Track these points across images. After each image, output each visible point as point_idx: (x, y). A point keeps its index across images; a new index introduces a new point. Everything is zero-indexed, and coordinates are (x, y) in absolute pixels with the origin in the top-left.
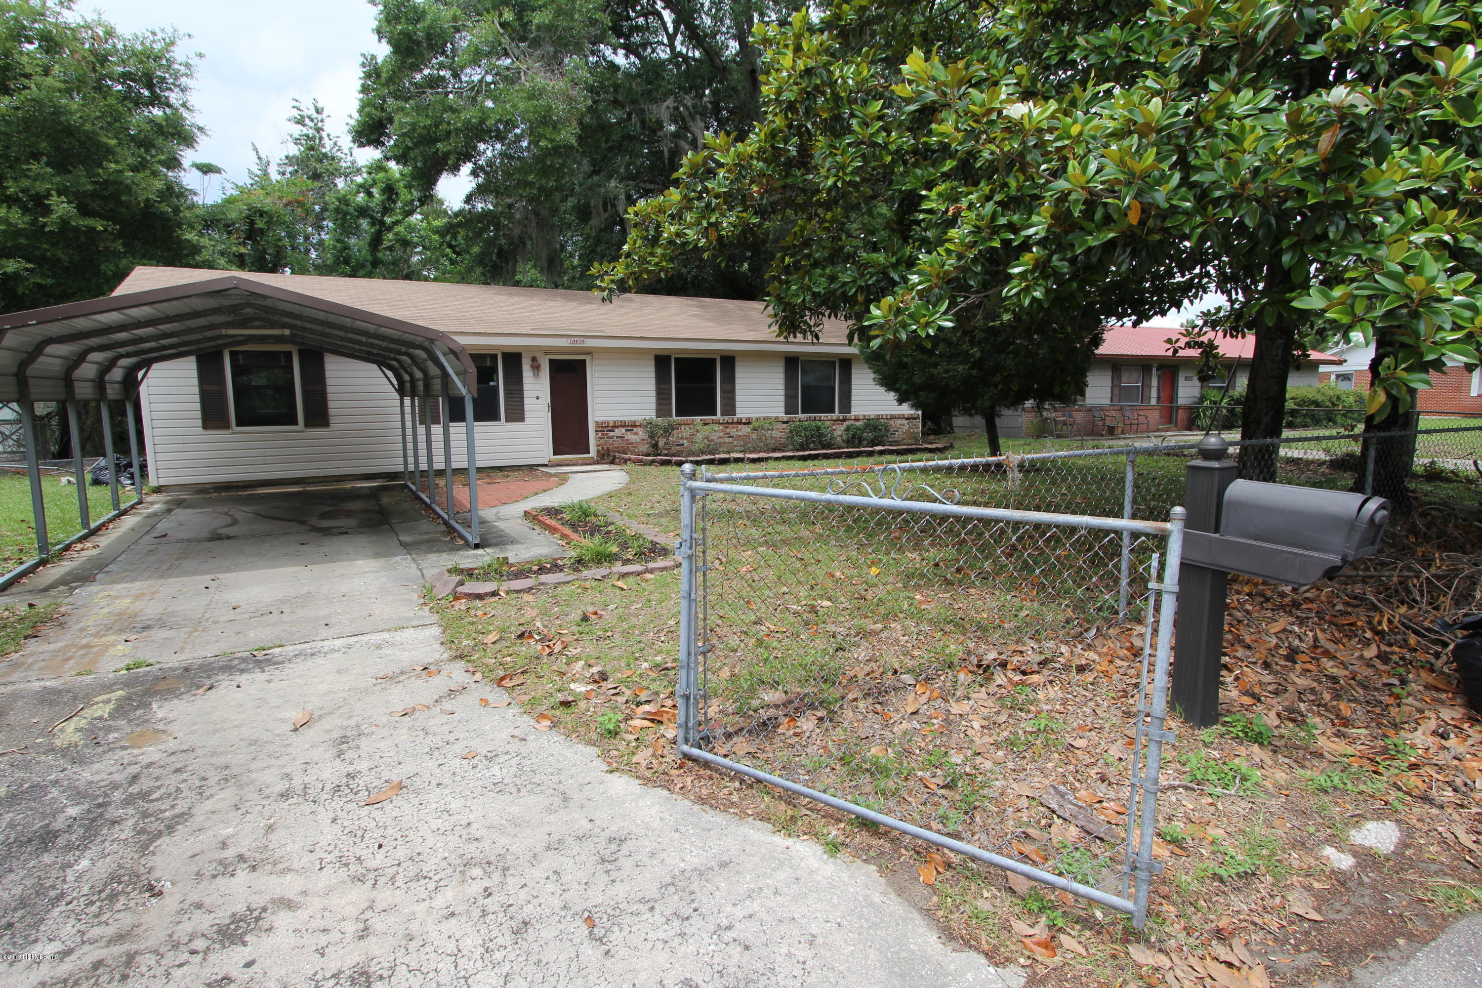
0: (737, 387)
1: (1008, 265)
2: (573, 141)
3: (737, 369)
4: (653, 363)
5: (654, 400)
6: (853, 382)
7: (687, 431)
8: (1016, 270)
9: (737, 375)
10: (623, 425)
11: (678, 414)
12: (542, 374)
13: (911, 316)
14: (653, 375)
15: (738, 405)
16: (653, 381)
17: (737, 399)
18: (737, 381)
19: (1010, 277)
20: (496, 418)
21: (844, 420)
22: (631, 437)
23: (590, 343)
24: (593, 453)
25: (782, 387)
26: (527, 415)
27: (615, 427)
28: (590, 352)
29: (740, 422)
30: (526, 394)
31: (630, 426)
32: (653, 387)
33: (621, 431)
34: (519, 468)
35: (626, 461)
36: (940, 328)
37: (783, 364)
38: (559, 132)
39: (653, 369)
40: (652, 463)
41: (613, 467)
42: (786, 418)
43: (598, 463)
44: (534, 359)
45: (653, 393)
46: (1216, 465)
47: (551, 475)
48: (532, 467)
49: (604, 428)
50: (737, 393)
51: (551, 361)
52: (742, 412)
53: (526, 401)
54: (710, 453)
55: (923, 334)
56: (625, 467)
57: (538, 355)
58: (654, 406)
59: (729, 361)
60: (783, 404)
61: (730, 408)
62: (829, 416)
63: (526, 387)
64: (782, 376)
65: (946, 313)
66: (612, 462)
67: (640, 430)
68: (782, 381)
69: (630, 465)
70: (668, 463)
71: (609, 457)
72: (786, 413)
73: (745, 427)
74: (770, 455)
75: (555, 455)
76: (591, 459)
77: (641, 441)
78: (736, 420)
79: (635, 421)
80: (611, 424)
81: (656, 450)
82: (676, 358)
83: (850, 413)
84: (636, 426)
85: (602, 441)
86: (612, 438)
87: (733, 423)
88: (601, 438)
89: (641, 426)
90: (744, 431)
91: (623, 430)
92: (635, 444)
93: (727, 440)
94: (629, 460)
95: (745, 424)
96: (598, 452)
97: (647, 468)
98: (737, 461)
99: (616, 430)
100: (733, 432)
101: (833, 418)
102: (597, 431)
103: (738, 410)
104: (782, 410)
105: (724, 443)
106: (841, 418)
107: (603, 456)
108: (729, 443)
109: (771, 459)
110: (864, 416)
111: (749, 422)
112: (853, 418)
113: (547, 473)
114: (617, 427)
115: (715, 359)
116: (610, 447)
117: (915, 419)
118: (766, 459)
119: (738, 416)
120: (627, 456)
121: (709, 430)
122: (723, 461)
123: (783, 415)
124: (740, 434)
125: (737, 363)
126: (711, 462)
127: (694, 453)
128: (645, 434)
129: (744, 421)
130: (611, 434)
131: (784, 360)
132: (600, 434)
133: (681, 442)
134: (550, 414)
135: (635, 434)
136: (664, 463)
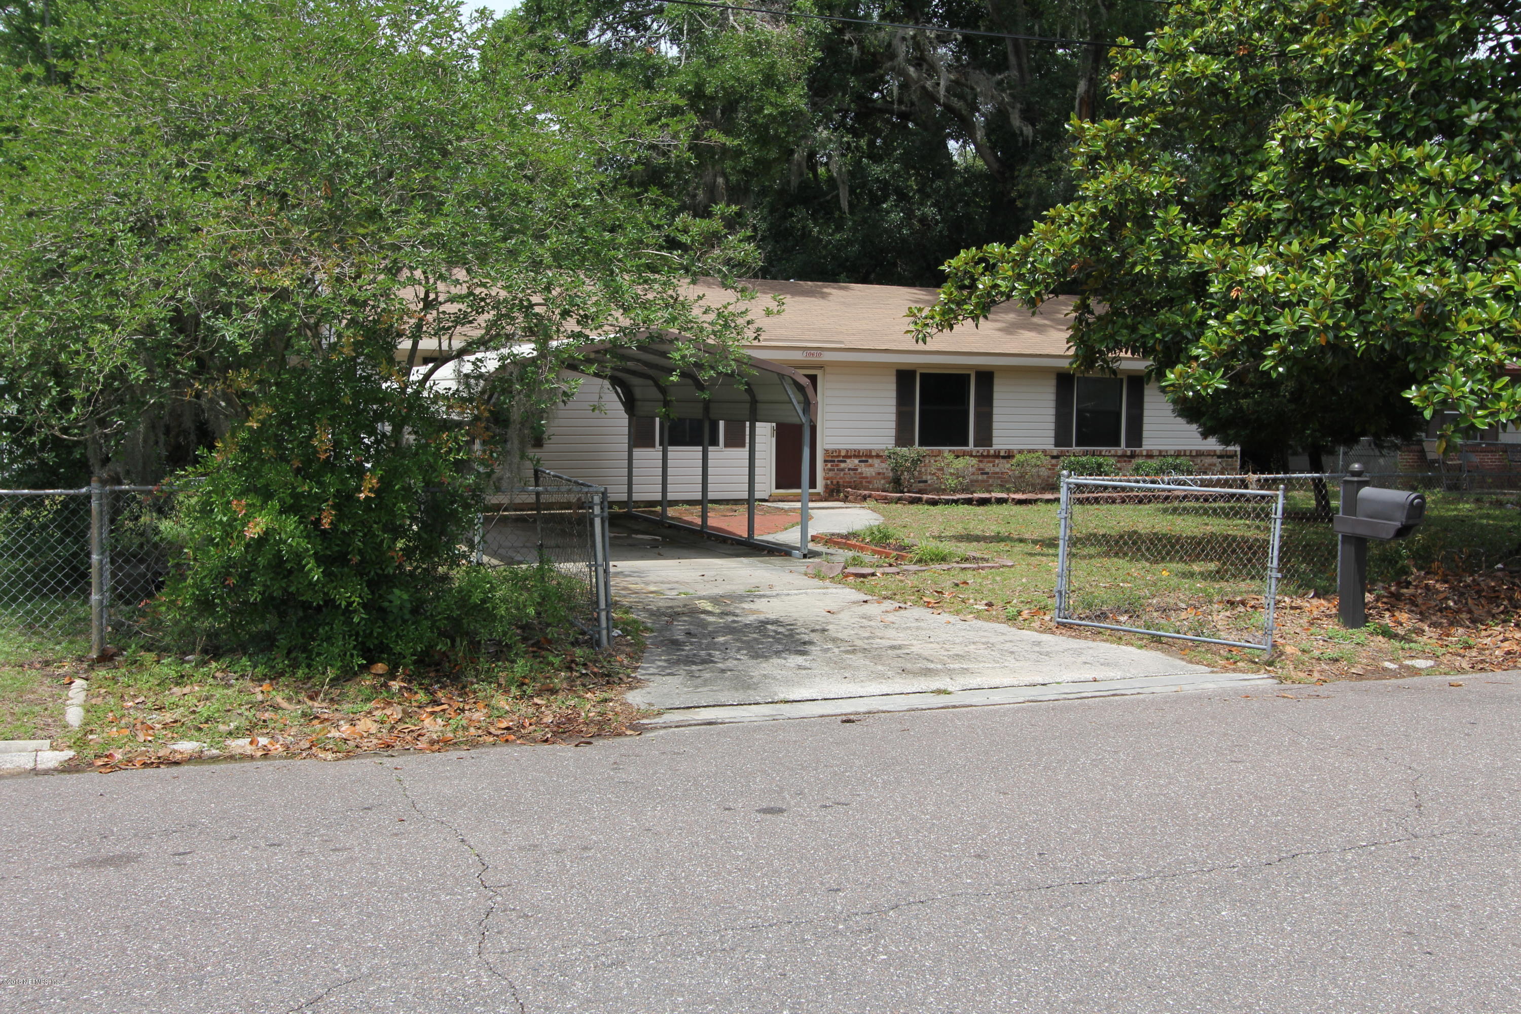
0: (996, 410)
1: (1263, 349)
2: (803, 105)
3: (996, 388)
4: (893, 379)
5: (893, 425)
6: (1146, 406)
7: (934, 463)
8: (1270, 353)
9: (996, 396)
10: (856, 454)
11: (921, 444)
13: (1196, 379)
14: (894, 394)
15: (995, 433)
16: (893, 402)
17: (995, 425)
18: (996, 403)
19: (1265, 357)
20: (715, 442)
21: (1133, 456)
22: (865, 470)
23: (827, 357)
24: (820, 488)
25: (1052, 411)
27: (847, 456)
28: (821, 366)
29: (997, 455)
31: (865, 456)
32: (893, 409)
33: (853, 463)
35: (864, 498)
36: (1217, 389)
37: (1054, 383)
38: (784, 94)
39: (893, 387)
40: (898, 501)
41: (850, 504)
42: (1056, 451)
43: (826, 500)
45: (893, 417)
46: (1356, 479)
47: (786, 511)
49: (835, 458)
50: (995, 417)
52: (1001, 441)
54: (963, 491)
55: (1204, 394)
56: (865, 504)
58: (893, 432)
59: (986, 378)
60: (1052, 433)
61: (985, 437)
62: (1113, 449)
64: (1052, 397)
65: (1222, 377)
66: (846, 499)
67: (876, 462)
68: (1052, 404)
69: (871, 503)
70: (917, 501)
71: (838, 492)
72: (1056, 445)
73: (1005, 461)
74: (1039, 496)
75: (777, 488)
76: (819, 494)
77: (879, 474)
78: (992, 452)
79: (870, 451)
80: (843, 453)
81: (900, 485)
82: (922, 375)
83: (1140, 446)
84: (871, 456)
85: (831, 474)
86: (843, 470)
87: (988, 456)
88: (830, 470)
89: (878, 456)
90: (1004, 466)
91: (856, 461)
92: (872, 477)
93: (980, 477)
94: (870, 496)
95: (1004, 457)
96: (826, 486)
97: (893, 506)
98: (1000, 501)
99: (848, 461)
100: (989, 467)
101: (1120, 453)
102: (825, 461)
103: (995, 440)
104: (1052, 441)
105: (977, 481)
106: (1129, 453)
107: (832, 491)
108: (983, 481)
109: (1041, 500)
110: (1160, 451)
111: (1009, 456)
112: (1144, 453)
113: (777, 508)
114: (850, 457)
115: (969, 375)
116: (841, 481)
117: (1231, 457)
118: (1035, 501)
119: (995, 447)
120: (866, 492)
121: (960, 463)
122: (983, 502)
123: (1052, 447)
124: (997, 470)
125: (996, 381)
126: (969, 502)
127: (944, 491)
128: (884, 465)
129: (1002, 454)
130: (843, 465)
131: (1054, 376)
132: (829, 465)
133: (924, 478)
134: (774, 439)
135: (871, 466)
136: (913, 501)
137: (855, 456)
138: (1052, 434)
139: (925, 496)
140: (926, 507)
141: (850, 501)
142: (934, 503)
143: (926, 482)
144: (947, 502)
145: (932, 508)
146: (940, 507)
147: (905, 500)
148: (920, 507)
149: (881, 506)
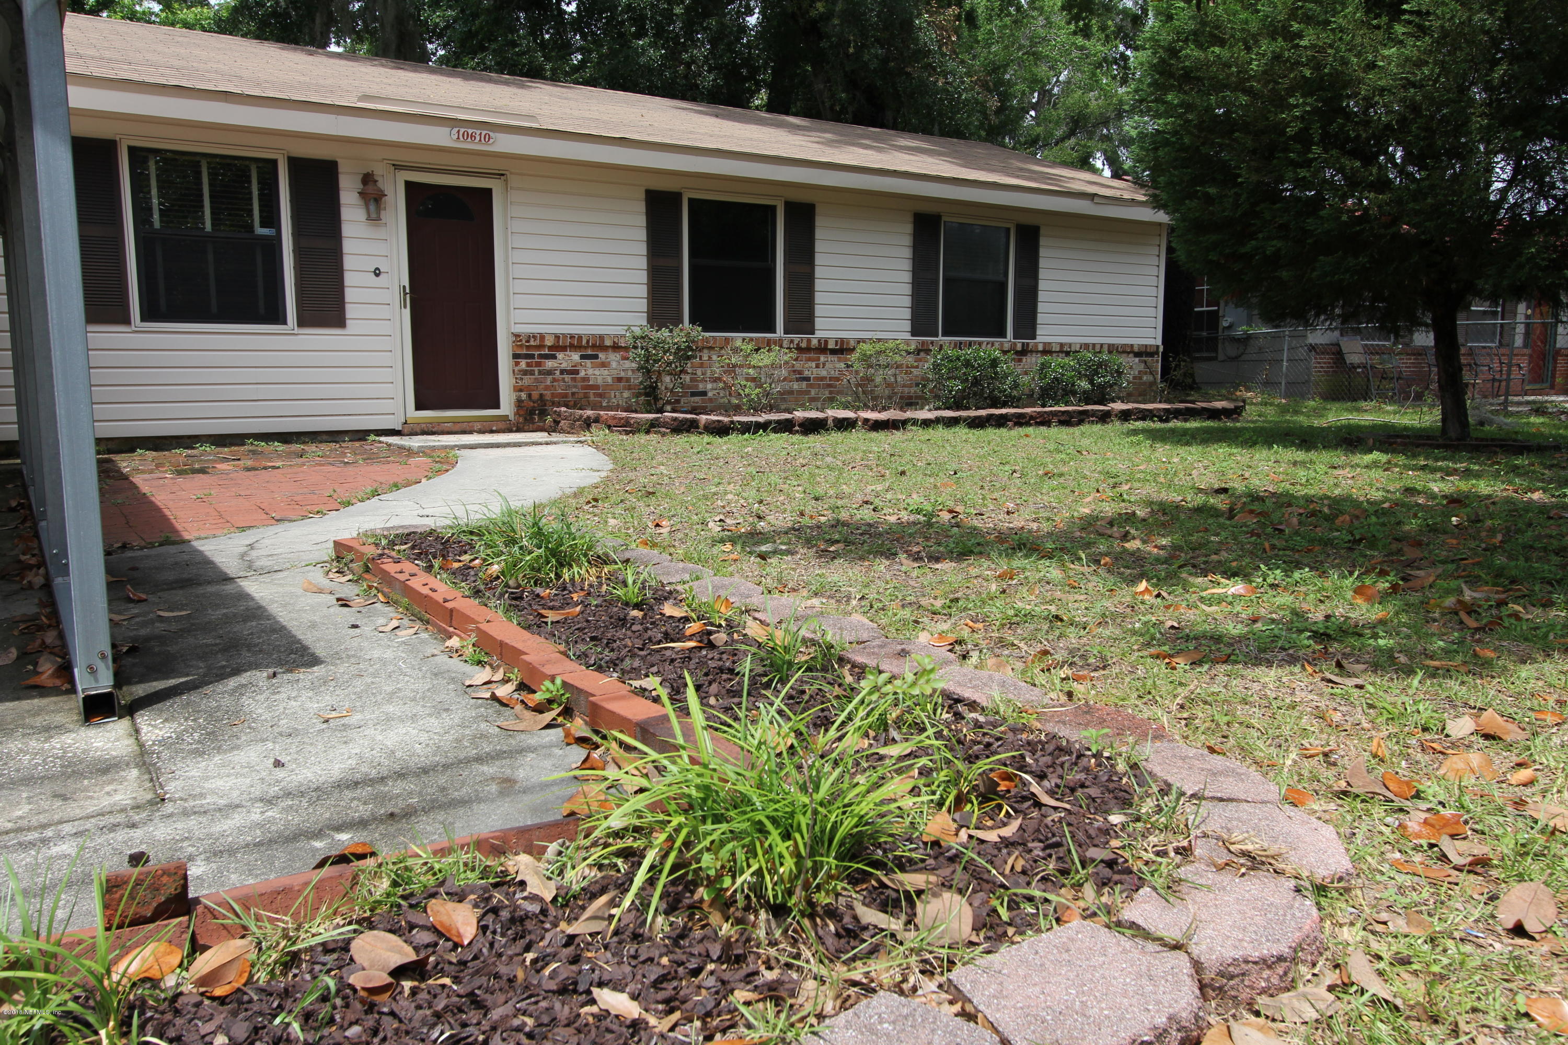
0: (819, 272)
3: (819, 234)
4: (641, 207)
5: (643, 291)
6: (1041, 273)
7: (715, 364)
9: (819, 246)
10: (574, 343)
12: (386, 216)
14: (643, 234)
15: (819, 310)
16: (642, 248)
17: (819, 298)
18: (819, 259)
20: (275, 316)
21: (1024, 352)
22: (593, 373)
23: (505, 144)
24: (507, 407)
25: (907, 277)
26: (351, 311)
27: (557, 347)
29: (823, 348)
30: (349, 262)
31: (591, 347)
32: (643, 263)
33: (568, 359)
34: (334, 436)
35: (587, 424)
37: (909, 228)
39: (642, 220)
40: (651, 427)
41: (555, 437)
42: (914, 342)
43: (519, 430)
44: (368, 179)
45: (642, 277)
47: (410, 452)
48: (361, 435)
49: (534, 350)
50: (819, 285)
51: (410, 187)
52: (828, 325)
53: (350, 279)
54: (771, 408)
56: (587, 437)
57: (379, 170)
58: (642, 305)
59: (802, 211)
61: (802, 316)
62: (995, 341)
63: (348, 246)
64: (907, 253)
66: (554, 428)
67: (614, 358)
68: (907, 265)
69: (599, 434)
70: (689, 427)
71: (543, 413)
72: (914, 333)
73: (834, 358)
74: (909, 414)
75: (418, 407)
76: (505, 418)
77: (620, 380)
78: (815, 342)
79: (602, 337)
80: (549, 342)
81: (656, 399)
82: (691, 201)
83: (1034, 338)
84: (604, 348)
85: (527, 380)
86: (550, 372)
87: (808, 349)
88: (525, 373)
89: (616, 347)
90: (832, 366)
91: (576, 357)
92: (607, 386)
93: (796, 386)
94: (597, 420)
95: (833, 352)
96: (519, 403)
97: (642, 438)
98: (844, 425)
99: (560, 356)
100: (810, 369)
101: (1007, 347)
102: (516, 356)
103: (819, 323)
104: (907, 326)
105: (791, 392)
106: (1019, 347)
107: (531, 412)
108: (800, 392)
109: (915, 422)
110: (1062, 345)
111: (842, 349)
112: (1040, 348)
113: (401, 448)
114: (563, 349)
115: (773, 209)
116: (548, 394)
117: (1151, 355)
118: (904, 423)
119: (819, 334)
120: (590, 412)
121: (764, 359)
122: (812, 427)
123: (908, 336)
124: (824, 373)
125: (819, 221)
126: (786, 427)
127: (737, 409)
128: (627, 364)
129: (831, 345)
130: (549, 364)
131: (910, 219)
132: (523, 364)
133: (701, 387)
134: (407, 313)
135: (604, 365)
136: (681, 428)
137: (573, 347)
138: (907, 314)
139: (703, 418)
140: (706, 438)
141: (562, 431)
142: (721, 430)
143: (704, 393)
144: (746, 428)
145: (717, 440)
146: (734, 438)
147: (665, 425)
148: (694, 438)
149: (617, 438)
